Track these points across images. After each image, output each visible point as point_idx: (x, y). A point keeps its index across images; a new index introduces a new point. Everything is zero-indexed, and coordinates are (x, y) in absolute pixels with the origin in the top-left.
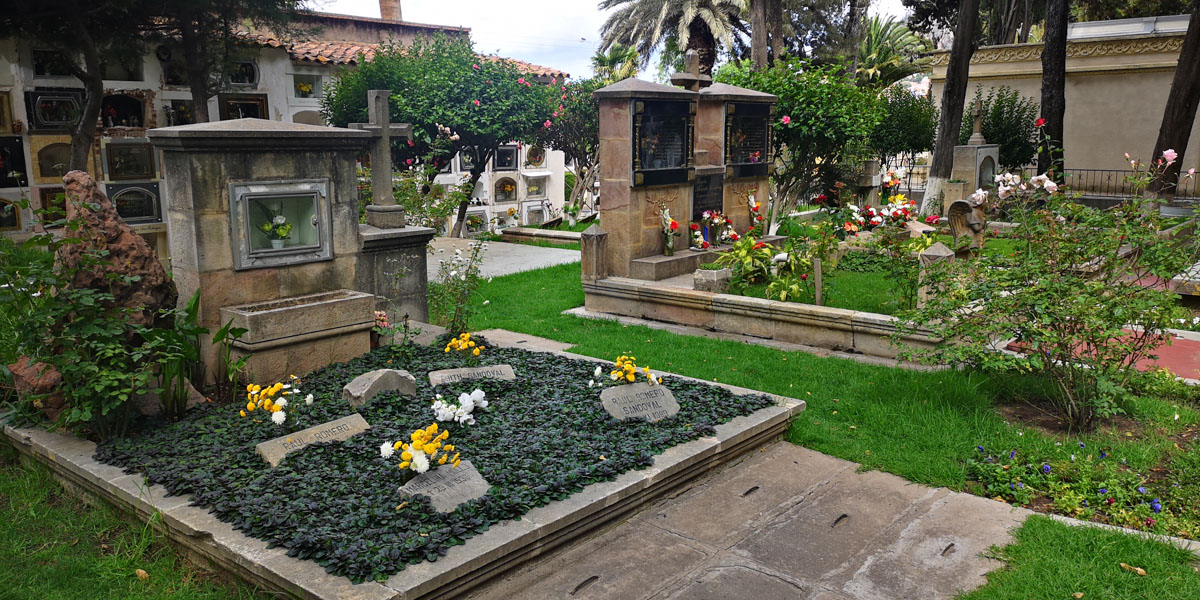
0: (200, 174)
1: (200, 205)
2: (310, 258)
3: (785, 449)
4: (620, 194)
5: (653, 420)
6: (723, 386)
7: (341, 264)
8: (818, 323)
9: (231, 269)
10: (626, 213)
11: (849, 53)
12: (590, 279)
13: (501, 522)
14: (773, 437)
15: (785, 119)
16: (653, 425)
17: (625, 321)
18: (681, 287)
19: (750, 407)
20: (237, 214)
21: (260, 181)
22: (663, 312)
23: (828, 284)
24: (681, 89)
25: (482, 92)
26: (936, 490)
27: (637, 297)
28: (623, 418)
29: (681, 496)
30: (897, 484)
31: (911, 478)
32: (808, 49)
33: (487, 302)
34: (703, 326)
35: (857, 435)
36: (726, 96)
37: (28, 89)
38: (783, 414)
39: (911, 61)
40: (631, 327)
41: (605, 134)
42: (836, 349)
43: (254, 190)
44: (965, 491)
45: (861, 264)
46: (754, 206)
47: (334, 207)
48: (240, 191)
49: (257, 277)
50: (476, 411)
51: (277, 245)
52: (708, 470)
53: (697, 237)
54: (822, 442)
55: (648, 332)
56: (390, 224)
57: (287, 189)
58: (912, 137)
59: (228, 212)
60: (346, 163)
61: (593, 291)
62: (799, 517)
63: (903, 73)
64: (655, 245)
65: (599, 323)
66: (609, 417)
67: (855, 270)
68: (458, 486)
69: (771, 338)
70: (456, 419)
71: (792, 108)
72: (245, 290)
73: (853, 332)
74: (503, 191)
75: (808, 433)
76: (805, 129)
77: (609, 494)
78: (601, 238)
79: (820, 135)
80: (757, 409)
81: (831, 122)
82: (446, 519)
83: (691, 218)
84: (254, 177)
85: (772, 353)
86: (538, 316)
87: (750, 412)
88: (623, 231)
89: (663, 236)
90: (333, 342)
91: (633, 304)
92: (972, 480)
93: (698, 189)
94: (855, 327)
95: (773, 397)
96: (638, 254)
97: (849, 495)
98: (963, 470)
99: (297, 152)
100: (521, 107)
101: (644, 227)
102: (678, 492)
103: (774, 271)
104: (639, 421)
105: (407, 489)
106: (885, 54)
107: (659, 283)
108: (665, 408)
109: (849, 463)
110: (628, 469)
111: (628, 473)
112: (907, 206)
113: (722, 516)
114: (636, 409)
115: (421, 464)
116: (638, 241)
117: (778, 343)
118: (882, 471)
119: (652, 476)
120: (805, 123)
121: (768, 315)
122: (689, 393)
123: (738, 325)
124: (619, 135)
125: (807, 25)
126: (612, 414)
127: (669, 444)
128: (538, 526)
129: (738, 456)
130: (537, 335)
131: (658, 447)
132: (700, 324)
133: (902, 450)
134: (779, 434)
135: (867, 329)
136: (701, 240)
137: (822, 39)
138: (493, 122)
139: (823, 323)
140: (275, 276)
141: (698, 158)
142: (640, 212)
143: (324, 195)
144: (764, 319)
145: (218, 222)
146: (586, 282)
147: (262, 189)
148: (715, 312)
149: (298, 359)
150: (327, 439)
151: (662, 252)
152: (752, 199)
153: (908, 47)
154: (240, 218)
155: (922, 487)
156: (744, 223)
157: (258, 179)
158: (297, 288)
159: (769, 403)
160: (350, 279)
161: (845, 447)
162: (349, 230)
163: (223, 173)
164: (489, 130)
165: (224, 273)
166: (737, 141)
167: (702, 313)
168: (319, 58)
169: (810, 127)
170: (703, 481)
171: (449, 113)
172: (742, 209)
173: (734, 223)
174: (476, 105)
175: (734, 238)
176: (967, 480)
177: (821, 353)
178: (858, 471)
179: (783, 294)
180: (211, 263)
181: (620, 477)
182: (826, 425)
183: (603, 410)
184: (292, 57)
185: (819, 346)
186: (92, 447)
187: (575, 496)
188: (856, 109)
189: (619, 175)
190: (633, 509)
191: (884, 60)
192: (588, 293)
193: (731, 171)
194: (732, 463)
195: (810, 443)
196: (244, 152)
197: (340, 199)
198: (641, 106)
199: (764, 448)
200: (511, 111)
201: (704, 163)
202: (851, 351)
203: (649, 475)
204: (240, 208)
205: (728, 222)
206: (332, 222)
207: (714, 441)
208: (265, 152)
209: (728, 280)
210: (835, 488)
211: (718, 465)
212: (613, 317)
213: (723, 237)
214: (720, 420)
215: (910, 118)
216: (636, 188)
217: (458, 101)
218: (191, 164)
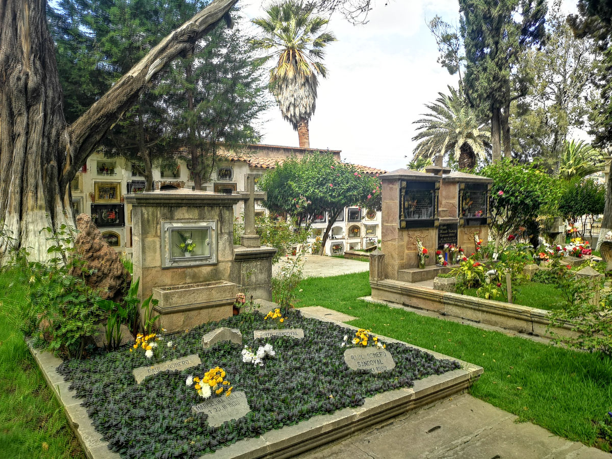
0: (146, 216)
1: (144, 233)
2: (204, 262)
3: (466, 400)
4: (392, 233)
5: (375, 372)
6: (430, 352)
7: (221, 266)
8: (508, 314)
9: (160, 267)
10: (396, 243)
11: (555, 160)
12: (374, 280)
13: (245, 439)
14: (460, 391)
15: (500, 193)
16: (374, 376)
17: (392, 306)
18: (426, 287)
19: (441, 369)
20: (165, 237)
21: (179, 220)
22: (414, 302)
23: (516, 290)
24: (432, 175)
25: (334, 180)
26: (572, 443)
27: (400, 292)
28: (355, 369)
29: (385, 428)
30: (543, 435)
31: (555, 432)
32: (531, 159)
33: (301, 290)
34: (438, 311)
35: (520, 394)
36: (459, 178)
37: (129, 181)
38: (465, 376)
39: (595, 164)
40: (394, 310)
41: (385, 199)
42: (521, 332)
43: (175, 225)
44: (595, 446)
45: (546, 279)
46: (478, 241)
47: (219, 235)
48: (167, 226)
49: (174, 272)
50: (267, 358)
51: (188, 255)
52: (407, 411)
53: (440, 258)
54: (495, 397)
55: (404, 313)
56: (252, 245)
57: (193, 225)
58: (591, 206)
59: (160, 237)
60: (227, 212)
61: (376, 287)
62: (464, 454)
63: (590, 172)
64: (414, 262)
65: (376, 305)
66: (347, 369)
67: (543, 282)
68: (229, 409)
69: (479, 322)
70: (253, 362)
71: (505, 187)
72: (167, 279)
73: (532, 322)
74: (353, 232)
75: (485, 388)
76: (513, 199)
77: (325, 424)
78: (381, 257)
79: (522, 202)
80: (447, 371)
81: (529, 194)
82: (213, 432)
83: (437, 247)
84: (176, 218)
85: (478, 331)
86: (343, 300)
87: (442, 373)
88: (393, 253)
89: (419, 257)
90: (210, 310)
91: (397, 296)
92: (602, 438)
93: (441, 232)
94: (533, 319)
95: (460, 362)
96: (402, 267)
97: (505, 440)
98: (595, 429)
99: (200, 207)
100: (355, 187)
101: (406, 251)
102: (383, 425)
103: (488, 280)
104: (365, 373)
105: (196, 409)
106: (578, 161)
107: (414, 284)
108: (385, 364)
109: (510, 415)
110: (345, 407)
111: (344, 410)
112: (582, 244)
113: (408, 447)
114: (366, 364)
115: (206, 392)
116: (403, 259)
117: (484, 325)
118: (534, 424)
119: (359, 413)
120: (512, 195)
121: (477, 308)
122: (405, 356)
123: (459, 312)
124: (392, 199)
125: (529, 145)
126: (349, 366)
127: (378, 391)
128: (268, 443)
129: (432, 402)
130: (339, 311)
131: (370, 393)
132: (436, 310)
133: (551, 409)
134: (463, 389)
135: (541, 320)
136: (442, 260)
137: (539, 152)
138: (339, 195)
139: (511, 314)
140: (184, 272)
141: (441, 213)
142: (405, 243)
143: (214, 228)
144: (475, 309)
145: (154, 242)
146: (371, 282)
147: (179, 225)
148: (445, 303)
149: (191, 318)
150: (173, 369)
151: (418, 267)
152: (477, 237)
153: (593, 157)
154: (166, 239)
155: (562, 439)
156: (472, 251)
157: (178, 219)
158: (196, 279)
159: (456, 367)
160: (227, 275)
161: (510, 402)
162: (228, 248)
163: (159, 216)
164: (337, 199)
165: (156, 269)
166: (466, 204)
167: (437, 303)
168: (263, 166)
169: (516, 198)
170: (402, 418)
171: (316, 190)
172: (471, 243)
173: (465, 252)
174: (330, 186)
175: (464, 260)
176: (598, 437)
177: (510, 334)
178: (516, 422)
179: (487, 295)
180: (149, 263)
181: (337, 412)
182: (501, 385)
183: (344, 363)
184: (250, 165)
185: (510, 329)
186: (59, 362)
187: (302, 424)
188: (546, 187)
189: (392, 222)
190: (346, 435)
191: (578, 164)
192: (373, 288)
193: (462, 222)
194: (426, 407)
195: (487, 397)
196: (172, 205)
197: (223, 231)
198: (404, 184)
199: (452, 398)
200: (349, 190)
201: (445, 216)
202: (531, 334)
203: (357, 412)
204: (167, 235)
205: (460, 251)
206: (218, 243)
207: (411, 391)
208: (182, 207)
209: (454, 285)
210: (496, 433)
211: (415, 408)
212: (385, 303)
213: (458, 259)
214: (419, 376)
215: (589, 195)
216: (401, 229)
217: (322, 184)
218: (142, 211)
